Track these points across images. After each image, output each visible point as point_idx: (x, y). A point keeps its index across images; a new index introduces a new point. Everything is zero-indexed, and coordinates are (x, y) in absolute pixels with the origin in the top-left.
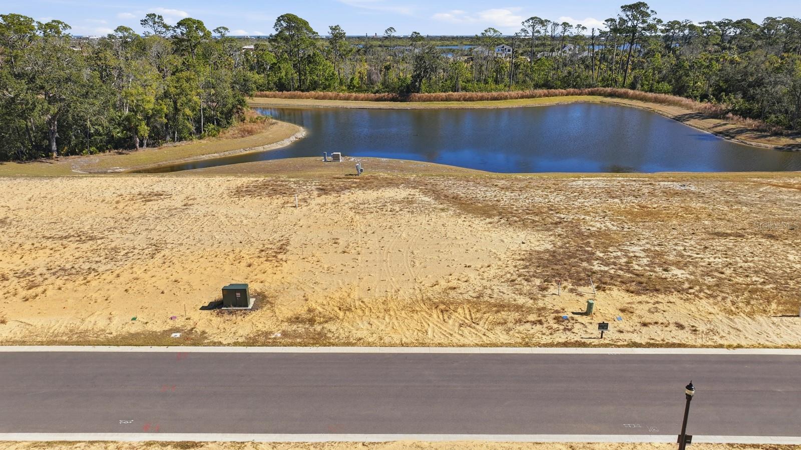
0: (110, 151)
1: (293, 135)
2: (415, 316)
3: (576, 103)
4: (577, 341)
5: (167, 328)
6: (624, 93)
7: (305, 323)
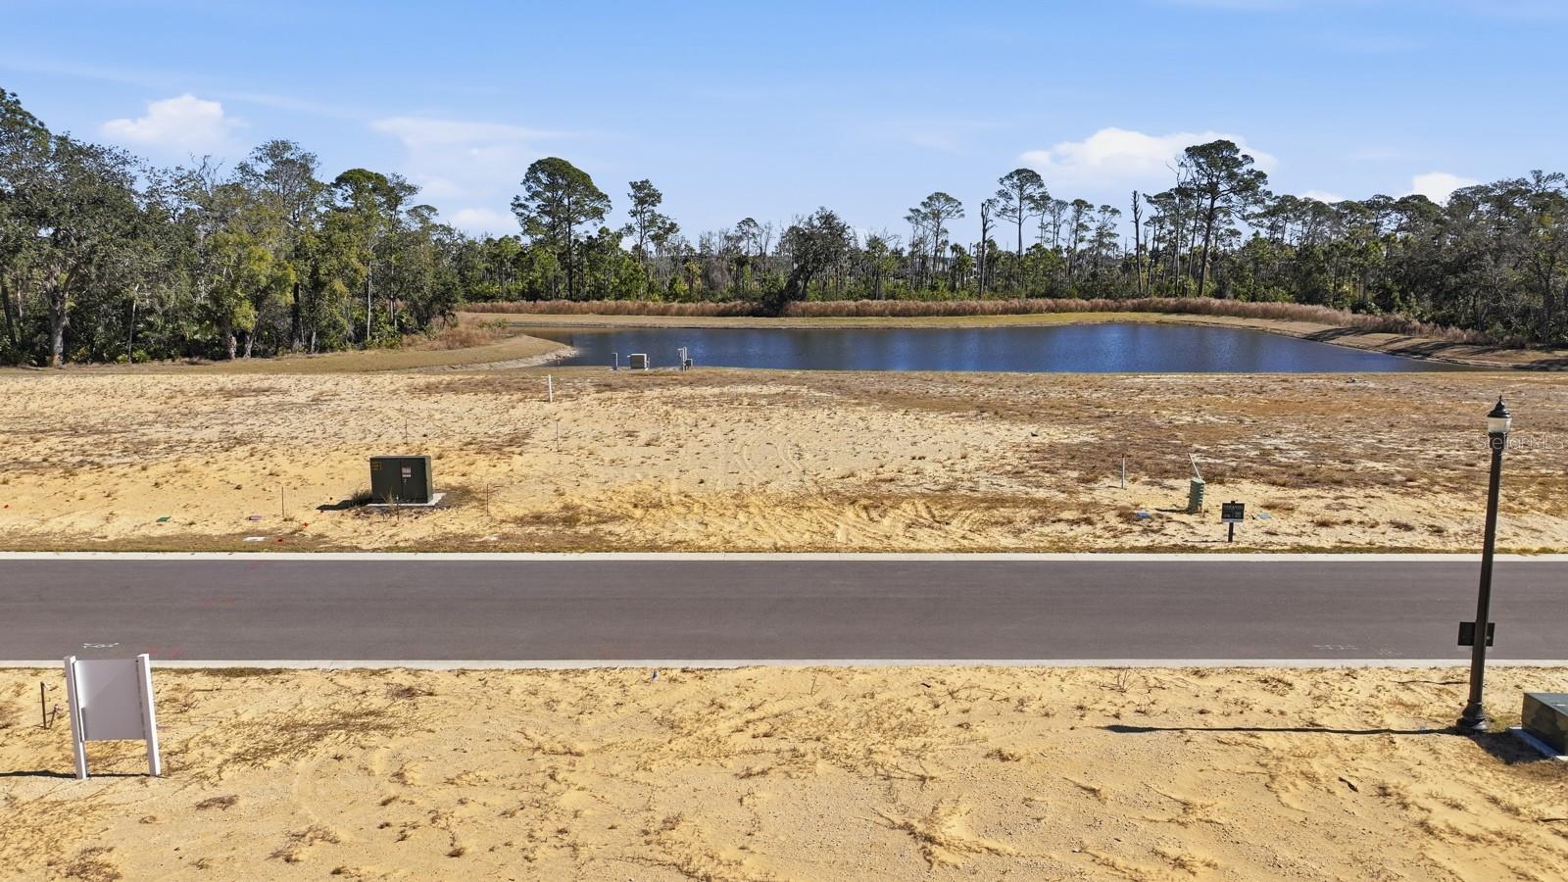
0: (173, 361)
1: (552, 351)
2: (806, 514)
3: (1111, 323)
4: (1175, 545)
5: (239, 530)
6: (1202, 304)
7: (555, 524)
